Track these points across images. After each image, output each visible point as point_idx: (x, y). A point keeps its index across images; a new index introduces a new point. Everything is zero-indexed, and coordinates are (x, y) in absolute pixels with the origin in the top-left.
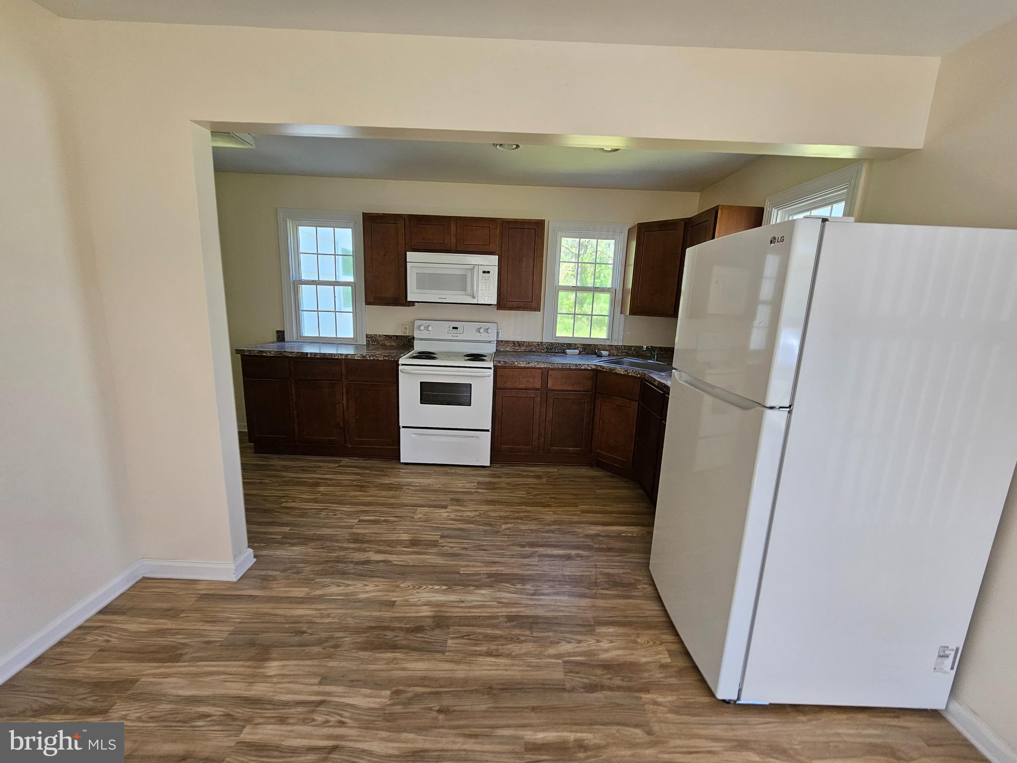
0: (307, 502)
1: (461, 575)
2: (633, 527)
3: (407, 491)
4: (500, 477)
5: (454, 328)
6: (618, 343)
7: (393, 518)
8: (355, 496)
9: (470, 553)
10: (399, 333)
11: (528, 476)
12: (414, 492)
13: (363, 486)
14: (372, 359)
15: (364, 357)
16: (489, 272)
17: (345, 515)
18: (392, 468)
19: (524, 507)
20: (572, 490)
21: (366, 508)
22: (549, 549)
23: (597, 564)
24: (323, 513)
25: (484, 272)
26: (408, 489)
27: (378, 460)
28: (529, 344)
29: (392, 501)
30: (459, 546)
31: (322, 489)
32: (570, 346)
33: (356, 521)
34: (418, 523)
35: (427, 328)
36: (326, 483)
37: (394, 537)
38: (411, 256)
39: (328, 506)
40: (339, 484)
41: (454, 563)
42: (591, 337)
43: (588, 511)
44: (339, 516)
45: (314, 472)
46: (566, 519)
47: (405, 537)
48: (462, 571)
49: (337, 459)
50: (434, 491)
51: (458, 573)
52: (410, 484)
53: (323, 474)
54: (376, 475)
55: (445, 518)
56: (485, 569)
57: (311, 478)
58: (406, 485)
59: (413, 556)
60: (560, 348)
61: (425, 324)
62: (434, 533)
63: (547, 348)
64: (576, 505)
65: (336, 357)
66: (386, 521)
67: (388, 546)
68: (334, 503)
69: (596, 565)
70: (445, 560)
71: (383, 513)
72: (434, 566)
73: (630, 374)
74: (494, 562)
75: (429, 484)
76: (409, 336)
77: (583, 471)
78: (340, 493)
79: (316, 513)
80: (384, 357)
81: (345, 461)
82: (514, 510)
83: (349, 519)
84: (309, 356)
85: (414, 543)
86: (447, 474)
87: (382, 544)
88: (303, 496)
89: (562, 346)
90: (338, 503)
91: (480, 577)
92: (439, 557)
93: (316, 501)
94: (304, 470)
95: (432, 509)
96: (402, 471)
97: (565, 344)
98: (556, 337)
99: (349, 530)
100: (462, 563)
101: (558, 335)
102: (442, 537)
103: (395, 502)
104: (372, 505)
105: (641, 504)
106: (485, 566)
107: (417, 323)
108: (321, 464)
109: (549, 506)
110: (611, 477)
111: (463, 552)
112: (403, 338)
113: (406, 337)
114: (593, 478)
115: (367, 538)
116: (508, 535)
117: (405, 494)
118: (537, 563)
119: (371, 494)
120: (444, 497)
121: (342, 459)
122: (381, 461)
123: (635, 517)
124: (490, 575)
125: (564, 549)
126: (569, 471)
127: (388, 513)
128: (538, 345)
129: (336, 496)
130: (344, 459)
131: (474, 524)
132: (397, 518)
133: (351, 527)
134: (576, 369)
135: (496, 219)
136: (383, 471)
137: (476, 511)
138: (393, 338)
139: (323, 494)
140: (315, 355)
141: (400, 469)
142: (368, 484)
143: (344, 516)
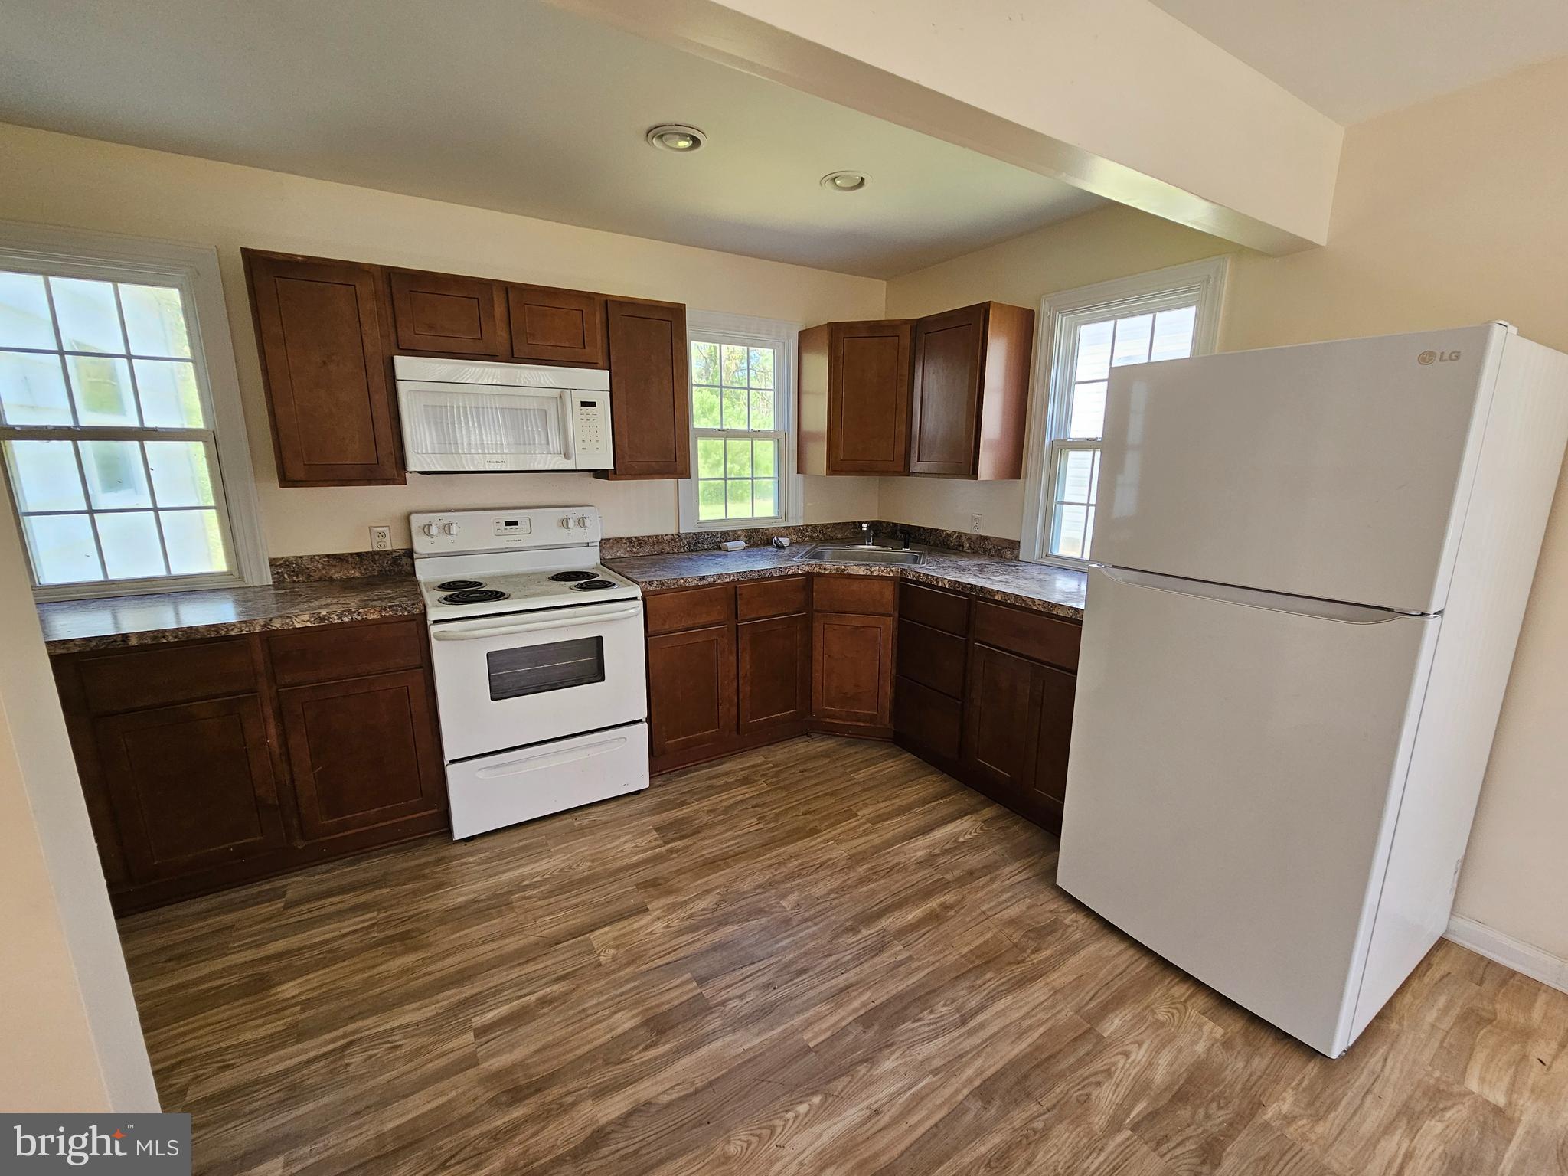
0: (273, 1049)
1: (816, 1050)
2: (959, 821)
3: (528, 904)
4: (684, 804)
5: (508, 524)
6: (797, 522)
7: (556, 987)
8: (407, 971)
9: (783, 992)
10: (365, 547)
11: (727, 787)
12: (547, 901)
13: (404, 936)
14: (346, 619)
15: (323, 619)
16: (593, 404)
17: (422, 1034)
18: (440, 861)
19: (780, 850)
20: (820, 788)
21: (467, 991)
22: (895, 914)
23: (983, 909)
24: (356, 1060)
25: (584, 404)
26: (526, 898)
27: (388, 853)
28: (657, 540)
29: (512, 944)
30: (750, 986)
31: (289, 989)
32: (727, 536)
33: (469, 1036)
34: (623, 973)
35: (447, 528)
36: (291, 965)
37: (600, 1035)
38: (405, 366)
39: (354, 1032)
40: (332, 956)
41: (779, 1030)
42: (755, 516)
43: (879, 816)
44: (409, 1045)
45: (222, 951)
46: (864, 847)
47: (626, 1021)
48: (812, 1038)
49: (268, 886)
50: (585, 880)
51: (810, 1050)
52: (518, 887)
53: (257, 945)
54: (415, 893)
55: (664, 935)
56: (842, 1012)
57: (229, 970)
58: (512, 893)
59: (686, 1061)
60: (712, 542)
61: (437, 521)
62: (678, 982)
63: (689, 544)
64: (850, 814)
65: (232, 633)
66: (544, 1002)
67: (607, 1063)
68: (362, 1015)
69: (983, 913)
70: (758, 1034)
71: (519, 984)
72: (750, 1060)
73: (876, 574)
74: (842, 990)
75: (561, 870)
76: (394, 551)
77: (802, 747)
78: (357, 978)
79: (331, 1072)
80: (380, 611)
81: (296, 884)
82: (770, 862)
83: (444, 1041)
84: (134, 642)
85: (658, 1026)
86: (580, 832)
87: (588, 1066)
88: (247, 1036)
89: (713, 536)
90: (375, 1011)
91: (852, 1037)
92: (739, 1034)
93: (299, 1033)
94: (181, 957)
95: (620, 925)
96: (471, 859)
97: (717, 533)
98: (699, 522)
99: (471, 1072)
100: (796, 1021)
101: (702, 518)
102: (702, 981)
103: (522, 943)
104: (475, 975)
105: (930, 777)
106: (840, 1006)
107: (417, 521)
108: (228, 918)
109: (814, 832)
110: (850, 745)
111: (772, 996)
112: (377, 557)
113: (386, 553)
114: (825, 755)
115: (541, 1071)
116: (810, 919)
117: (529, 916)
118: (906, 954)
119: (446, 947)
120: (620, 888)
121: (284, 882)
122: (394, 852)
123: (944, 804)
124: (867, 1019)
125: (916, 906)
126: (781, 753)
127: (532, 980)
128: (674, 540)
129: (348, 993)
130: (289, 881)
131: (731, 923)
132: (564, 983)
133: (470, 1061)
134: (780, 577)
135: (593, 296)
136: (424, 877)
137: (708, 892)
138: (350, 560)
139: (306, 1005)
140: (155, 638)
141: (462, 856)
142: (416, 925)
143: (424, 1040)
